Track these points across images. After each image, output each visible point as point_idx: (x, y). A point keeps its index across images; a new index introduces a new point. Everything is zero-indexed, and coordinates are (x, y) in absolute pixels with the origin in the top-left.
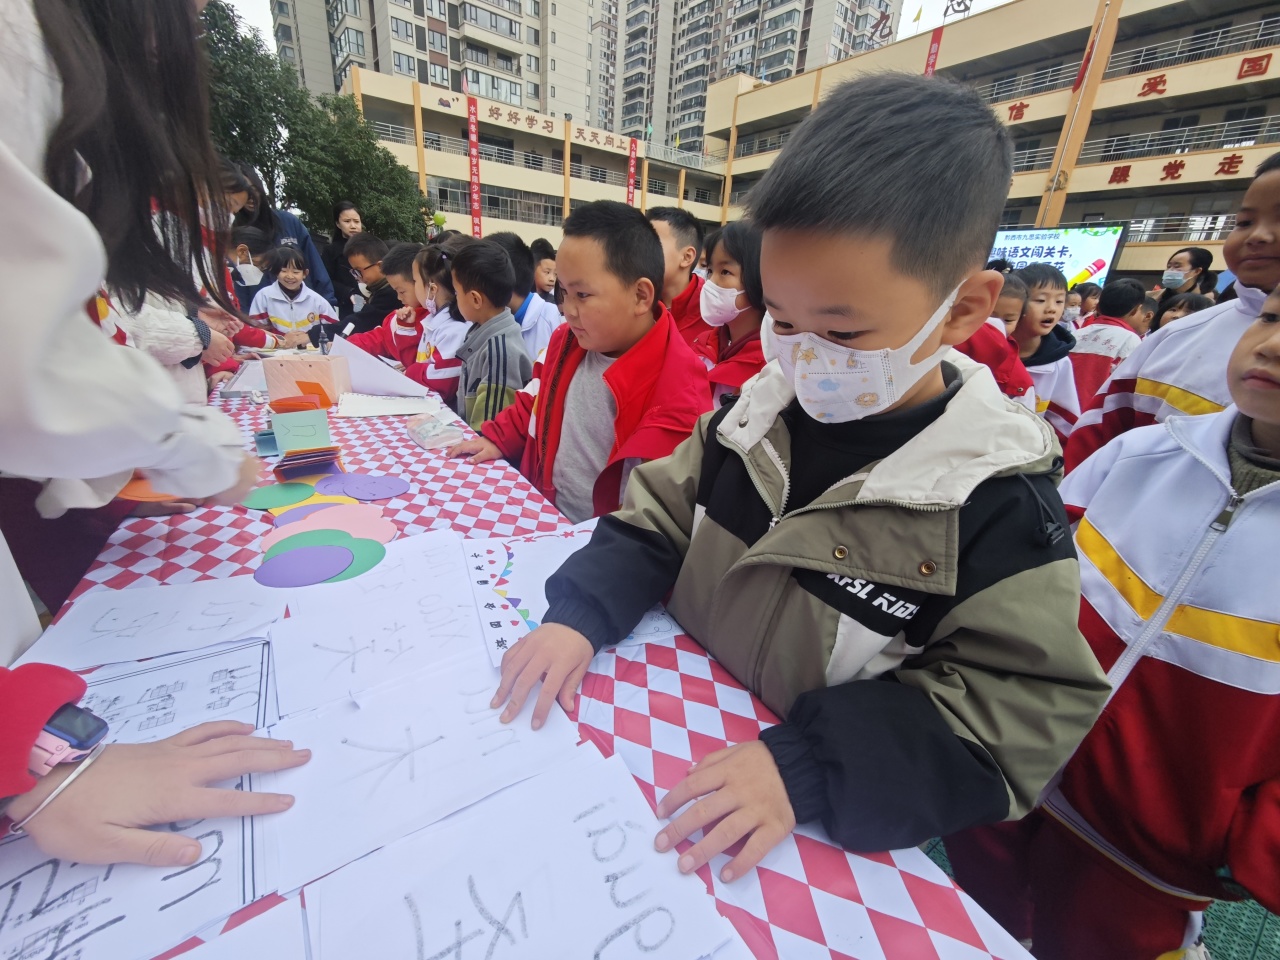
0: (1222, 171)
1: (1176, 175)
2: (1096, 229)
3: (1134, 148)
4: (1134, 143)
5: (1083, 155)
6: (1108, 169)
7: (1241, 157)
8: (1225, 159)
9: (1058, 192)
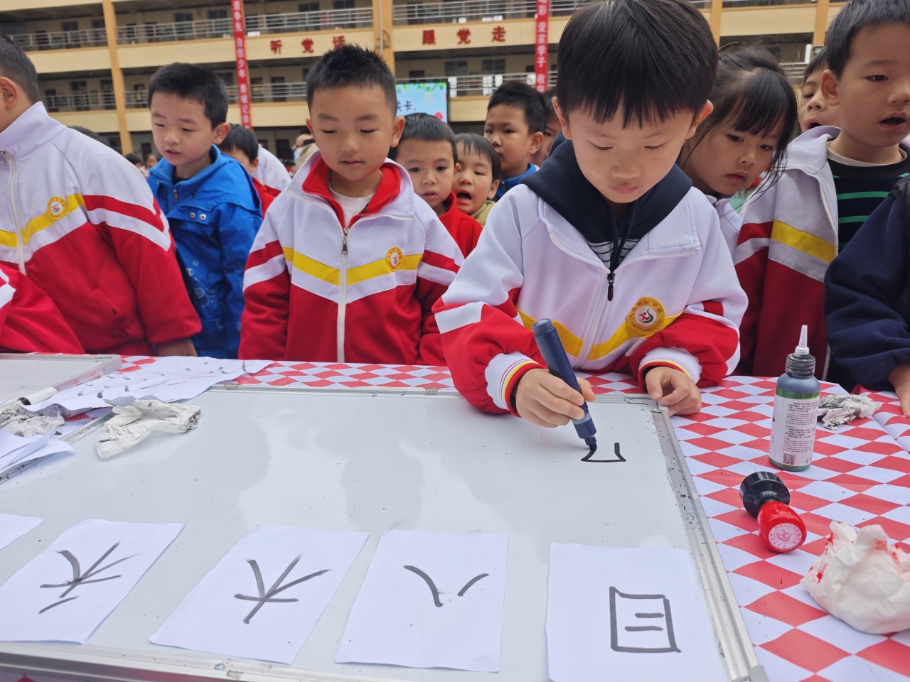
0: (495, 39)
1: (467, 40)
2: (426, 85)
3: (429, 15)
4: (428, 11)
5: (396, 17)
6: (418, 31)
7: (503, 29)
8: (495, 29)
9: (387, 50)
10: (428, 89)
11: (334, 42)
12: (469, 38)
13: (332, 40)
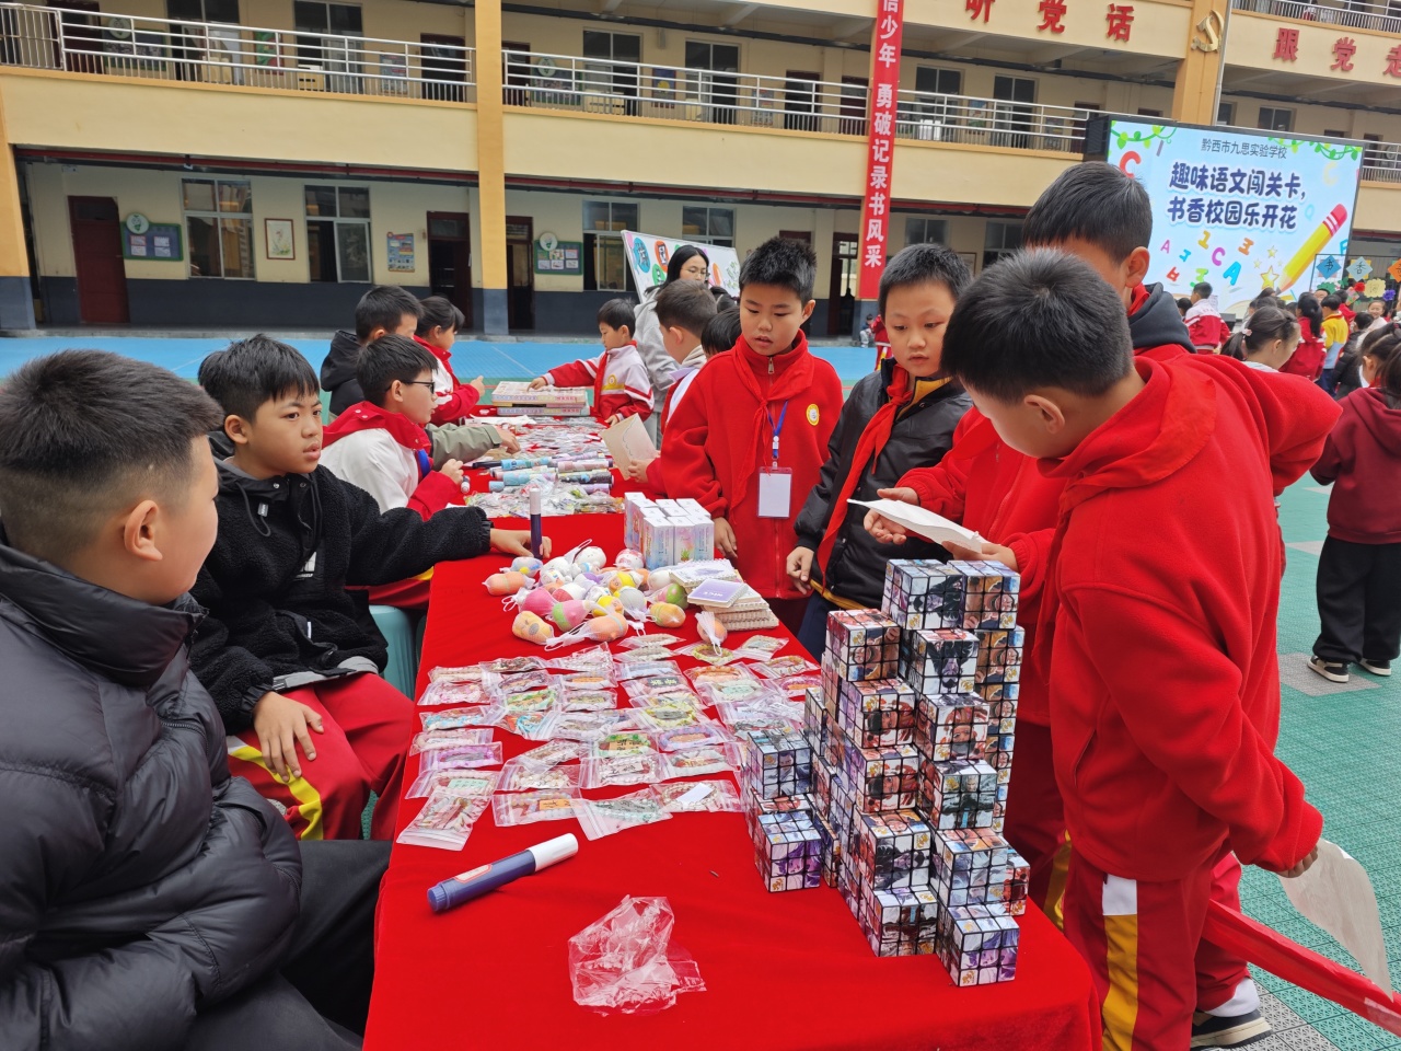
1: (1347, 65)
8: (1391, 52)
10: (1332, 155)
11: (1110, 18)
12: (1353, 60)
13: (1106, 12)
